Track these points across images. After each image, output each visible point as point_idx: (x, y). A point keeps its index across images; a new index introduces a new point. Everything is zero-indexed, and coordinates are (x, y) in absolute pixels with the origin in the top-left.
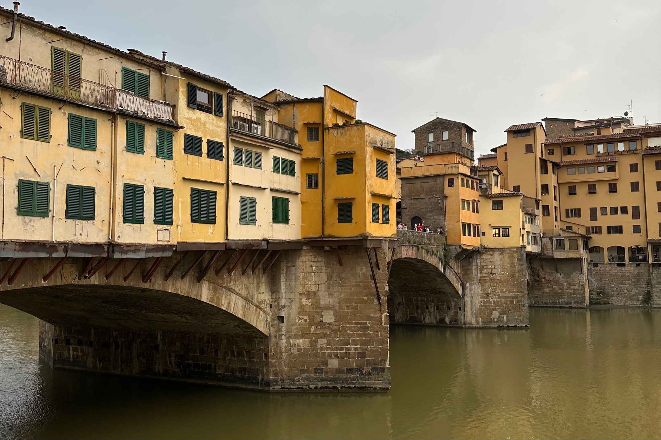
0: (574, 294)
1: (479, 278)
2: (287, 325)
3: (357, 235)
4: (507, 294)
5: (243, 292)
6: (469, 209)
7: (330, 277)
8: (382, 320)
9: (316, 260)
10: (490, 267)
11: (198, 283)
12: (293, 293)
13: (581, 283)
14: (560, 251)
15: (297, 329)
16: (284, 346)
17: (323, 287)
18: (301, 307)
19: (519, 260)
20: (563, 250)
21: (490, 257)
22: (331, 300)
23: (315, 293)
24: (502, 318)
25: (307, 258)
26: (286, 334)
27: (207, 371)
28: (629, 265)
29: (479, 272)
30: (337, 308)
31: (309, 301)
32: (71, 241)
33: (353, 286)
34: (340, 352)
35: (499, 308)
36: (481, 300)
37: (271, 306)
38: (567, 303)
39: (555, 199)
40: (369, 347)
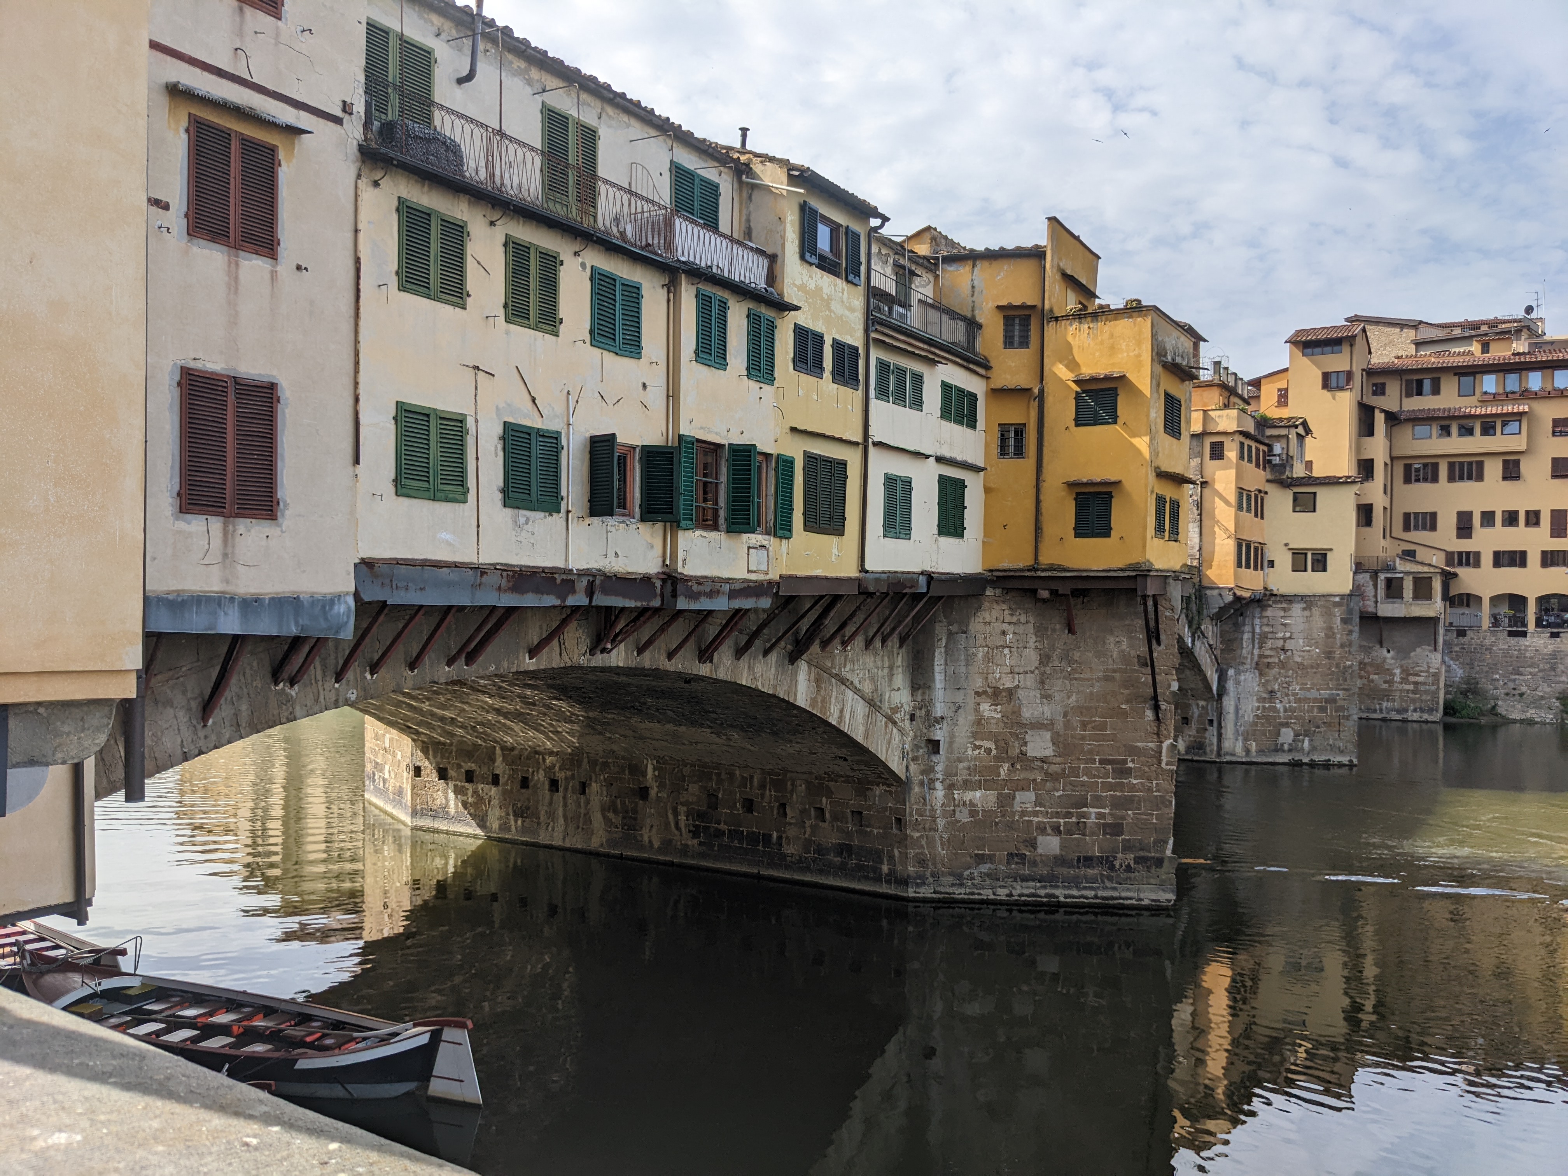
0: (1414, 692)
1: (1256, 658)
2: (948, 758)
3: (1121, 566)
4: (1314, 694)
5: (866, 687)
6: (1249, 510)
7: (1045, 659)
8: (1160, 756)
9: (1014, 619)
10: (1281, 635)
11: (790, 667)
12: (962, 691)
13: (1432, 670)
14: (1393, 603)
15: (969, 768)
16: (939, 805)
17: (1030, 681)
18: (979, 722)
19: (1344, 621)
20: (1399, 600)
21: (1282, 614)
22: (1046, 708)
23: (1011, 692)
24: (1300, 744)
25: (994, 614)
26: (944, 780)
27: (760, 848)
28: (1536, 635)
29: (1257, 646)
30: (1059, 727)
31: (995, 710)
32: (600, 570)
33: (1098, 679)
34: (1065, 823)
35: (1295, 723)
36: (1257, 705)
37: (912, 718)
38: (1398, 712)
39: (1385, 493)
40: (1130, 812)
